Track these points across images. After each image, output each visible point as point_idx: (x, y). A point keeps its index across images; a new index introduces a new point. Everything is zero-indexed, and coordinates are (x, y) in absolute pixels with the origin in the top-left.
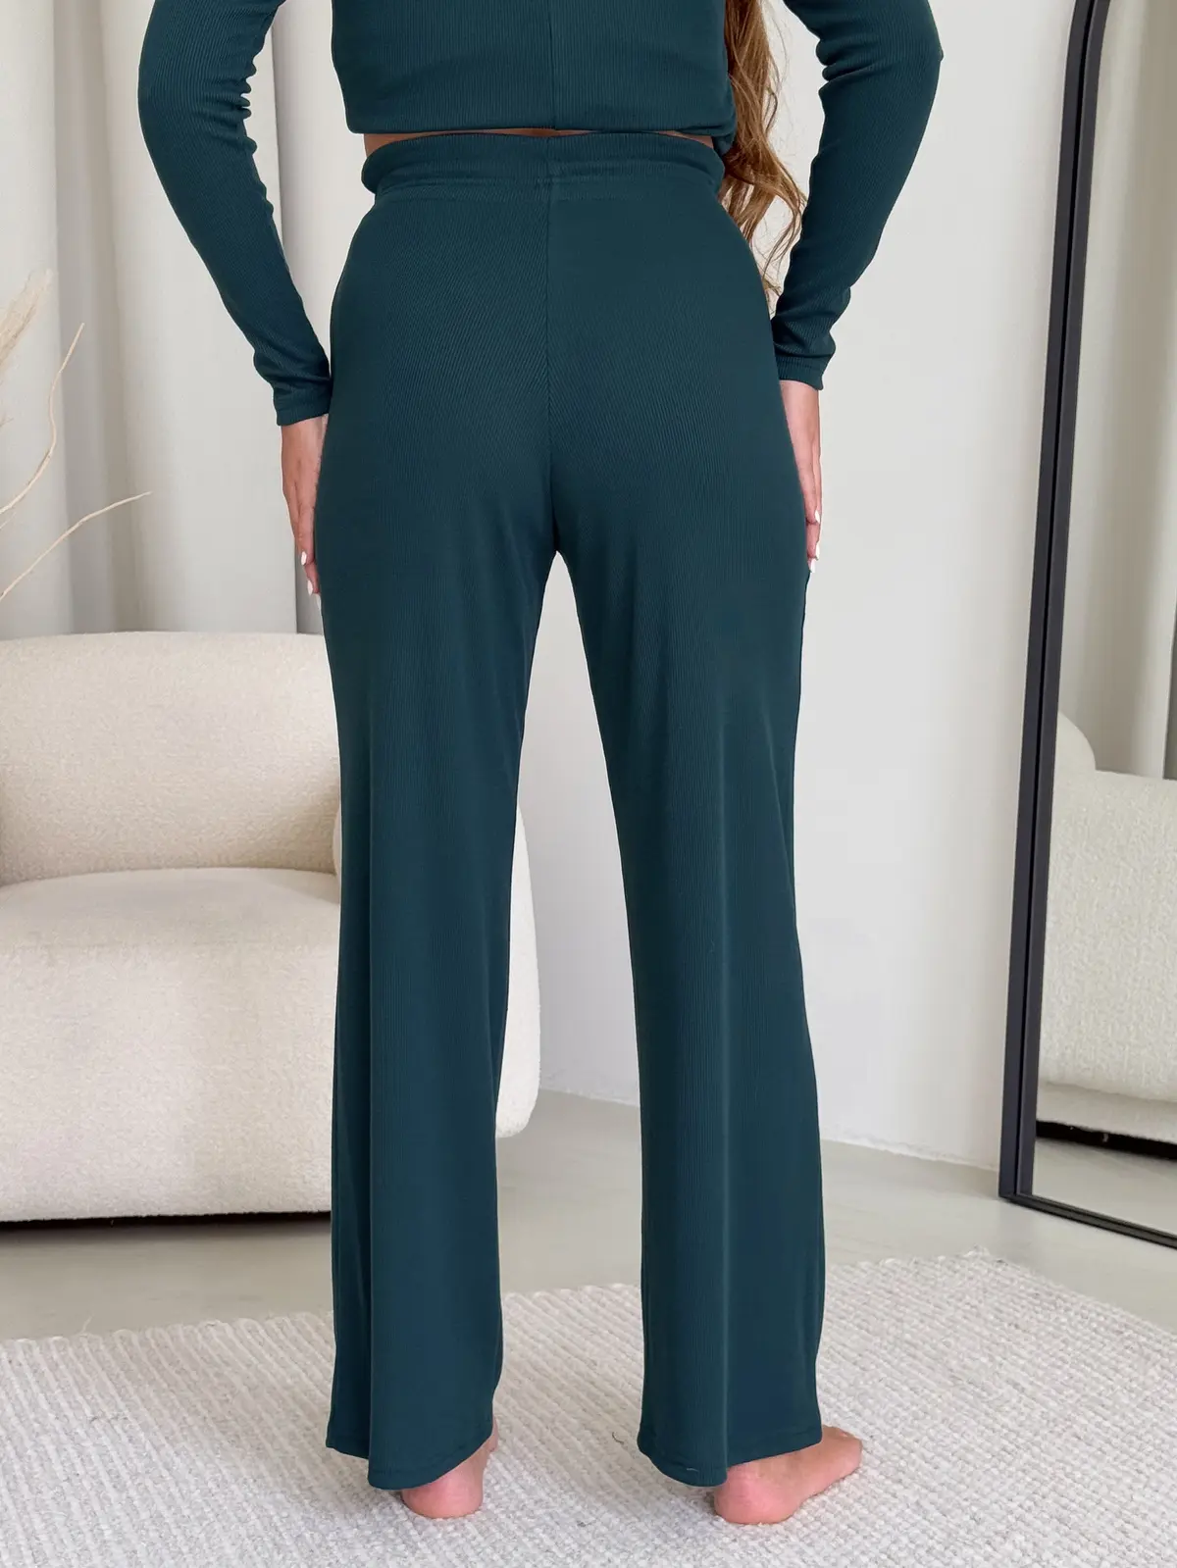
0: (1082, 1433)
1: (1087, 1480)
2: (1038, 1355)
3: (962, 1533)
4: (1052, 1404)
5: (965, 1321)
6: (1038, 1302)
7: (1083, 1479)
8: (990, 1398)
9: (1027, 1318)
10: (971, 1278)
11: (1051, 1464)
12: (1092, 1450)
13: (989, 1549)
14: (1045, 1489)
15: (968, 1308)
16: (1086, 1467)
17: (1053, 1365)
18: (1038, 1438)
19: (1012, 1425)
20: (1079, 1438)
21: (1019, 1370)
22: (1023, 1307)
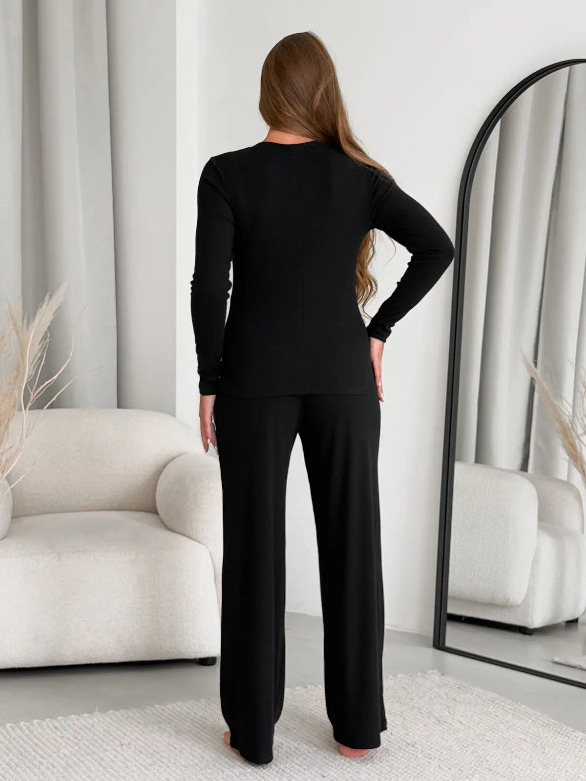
2: (466, 712)
4: (476, 729)
10: (433, 682)
12: (494, 745)
17: (472, 714)
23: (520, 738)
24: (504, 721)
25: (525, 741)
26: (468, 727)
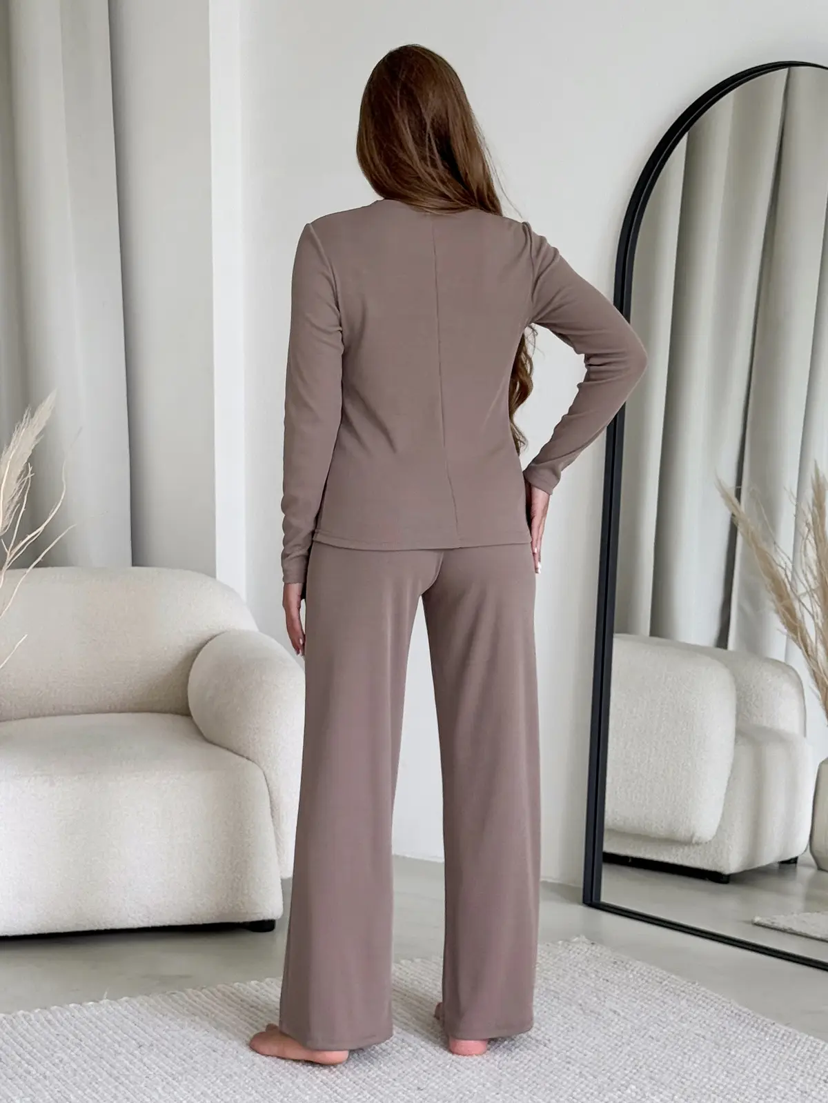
2: (622, 996)
3: (606, 1086)
4: (636, 1021)
6: (616, 967)
9: (612, 976)
10: (579, 954)
12: (659, 1043)
13: (619, 1093)
17: (630, 1001)
22: (609, 970)
23: (696, 1034)
24: (675, 1010)
25: (703, 1037)
26: (624, 1018)
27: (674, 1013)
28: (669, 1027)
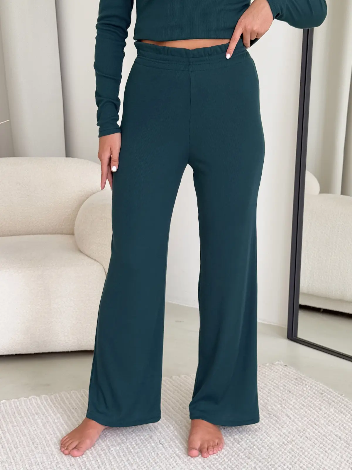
0: (308, 436)
1: (309, 455)
2: (296, 404)
4: (300, 424)
5: (274, 390)
6: (297, 381)
7: (308, 455)
8: (280, 422)
9: (293, 388)
10: (276, 372)
11: (298, 449)
12: (312, 443)
14: (296, 460)
15: (275, 384)
16: (309, 450)
17: (301, 408)
18: (294, 438)
19: (287, 433)
20: (307, 438)
21: (289, 410)
22: (292, 384)
24: (325, 415)
25: (340, 438)
26: (293, 421)
27: (325, 417)
28: (320, 429)
